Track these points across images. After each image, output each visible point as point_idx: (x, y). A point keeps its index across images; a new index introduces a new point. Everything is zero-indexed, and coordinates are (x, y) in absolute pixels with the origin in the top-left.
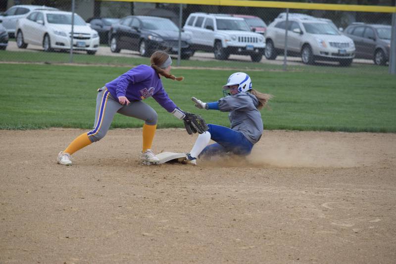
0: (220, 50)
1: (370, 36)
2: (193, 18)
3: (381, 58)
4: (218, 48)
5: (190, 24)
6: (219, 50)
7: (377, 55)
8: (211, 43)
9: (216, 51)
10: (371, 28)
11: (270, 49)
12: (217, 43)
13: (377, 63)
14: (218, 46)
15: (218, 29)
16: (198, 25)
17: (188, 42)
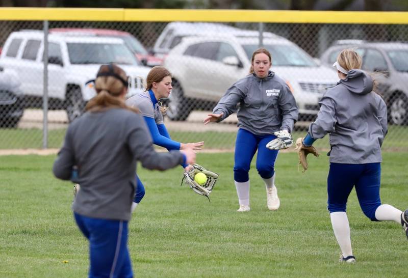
0: (79, 106)
1: (377, 66)
2: (17, 43)
3: (403, 111)
4: (74, 102)
5: (12, 54)
6: (76, 106)
7: (394, 105)
8: (59, 92)
9: (69, 108)
10: (375, 49)
11: (177, 99)
12: (71, 92)
13: (396, 121)
14: (73, 98)
15: (73, 62)
16: (29, 55)
17: (15, 91)
